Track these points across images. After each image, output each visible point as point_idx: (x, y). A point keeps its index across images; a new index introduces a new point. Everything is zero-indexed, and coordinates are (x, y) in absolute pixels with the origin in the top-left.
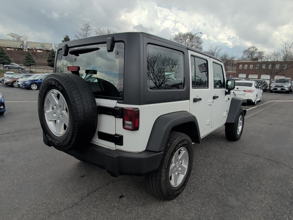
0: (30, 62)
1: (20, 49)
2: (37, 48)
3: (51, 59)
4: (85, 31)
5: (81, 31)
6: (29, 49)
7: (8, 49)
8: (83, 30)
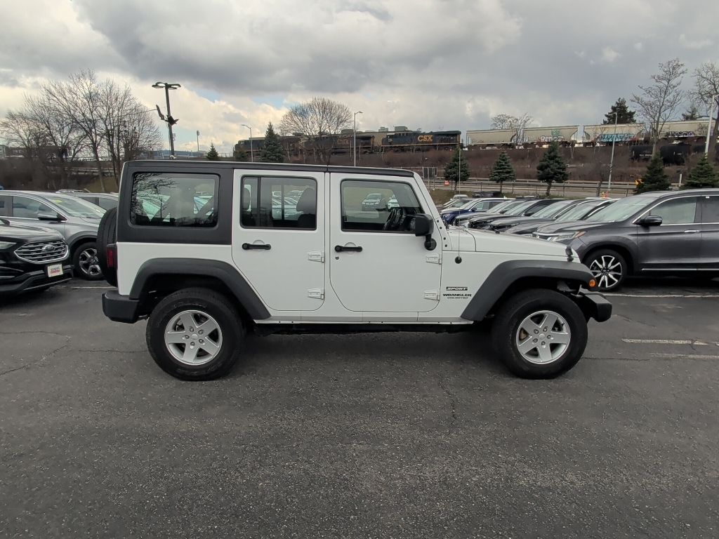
0: (503, 172)
1: (510, 146)
2: (542, 140)
3: (545, 163)
4: (663, 81)
5: (653, 83)
6: (526, 145)
7: (487, 148)
8: (659, 79)
